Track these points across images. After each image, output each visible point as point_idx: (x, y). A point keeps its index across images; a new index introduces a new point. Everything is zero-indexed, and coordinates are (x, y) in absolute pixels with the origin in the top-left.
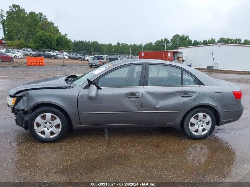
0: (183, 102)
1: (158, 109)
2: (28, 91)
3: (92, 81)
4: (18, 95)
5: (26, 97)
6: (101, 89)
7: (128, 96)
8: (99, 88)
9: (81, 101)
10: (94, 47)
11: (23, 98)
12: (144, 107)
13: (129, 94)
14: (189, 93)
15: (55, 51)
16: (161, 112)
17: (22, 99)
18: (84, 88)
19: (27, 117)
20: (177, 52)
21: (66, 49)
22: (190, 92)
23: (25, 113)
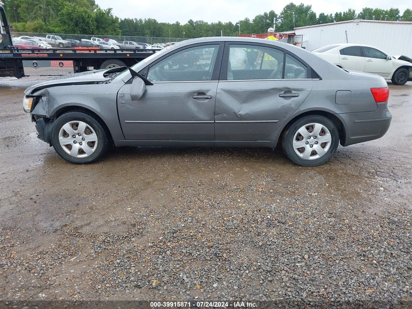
0: (283, 107)
1: (241, 117)
2: (47, 89)
3: (137, 72)
4: (36, 94)
5: (46, 98)
6: (152, 84)
7: (194, 97)
8: (148, 83)
9: (122, 103)
10: (149, 28)
11: (43, 98)
12: (219, 114)
13: (195, 92)
14: (293, 92)
15: (97, 38)
16: (246, 123)
17: (41, 100)
18: (126, 83)
19: (50, 128)
20: (293, 34)
21: (112, 35)
22: (294, 90)
23: (47, 120)
